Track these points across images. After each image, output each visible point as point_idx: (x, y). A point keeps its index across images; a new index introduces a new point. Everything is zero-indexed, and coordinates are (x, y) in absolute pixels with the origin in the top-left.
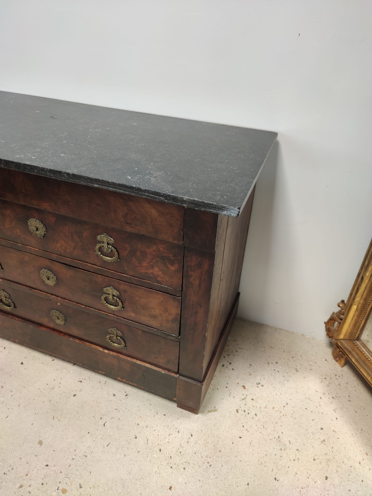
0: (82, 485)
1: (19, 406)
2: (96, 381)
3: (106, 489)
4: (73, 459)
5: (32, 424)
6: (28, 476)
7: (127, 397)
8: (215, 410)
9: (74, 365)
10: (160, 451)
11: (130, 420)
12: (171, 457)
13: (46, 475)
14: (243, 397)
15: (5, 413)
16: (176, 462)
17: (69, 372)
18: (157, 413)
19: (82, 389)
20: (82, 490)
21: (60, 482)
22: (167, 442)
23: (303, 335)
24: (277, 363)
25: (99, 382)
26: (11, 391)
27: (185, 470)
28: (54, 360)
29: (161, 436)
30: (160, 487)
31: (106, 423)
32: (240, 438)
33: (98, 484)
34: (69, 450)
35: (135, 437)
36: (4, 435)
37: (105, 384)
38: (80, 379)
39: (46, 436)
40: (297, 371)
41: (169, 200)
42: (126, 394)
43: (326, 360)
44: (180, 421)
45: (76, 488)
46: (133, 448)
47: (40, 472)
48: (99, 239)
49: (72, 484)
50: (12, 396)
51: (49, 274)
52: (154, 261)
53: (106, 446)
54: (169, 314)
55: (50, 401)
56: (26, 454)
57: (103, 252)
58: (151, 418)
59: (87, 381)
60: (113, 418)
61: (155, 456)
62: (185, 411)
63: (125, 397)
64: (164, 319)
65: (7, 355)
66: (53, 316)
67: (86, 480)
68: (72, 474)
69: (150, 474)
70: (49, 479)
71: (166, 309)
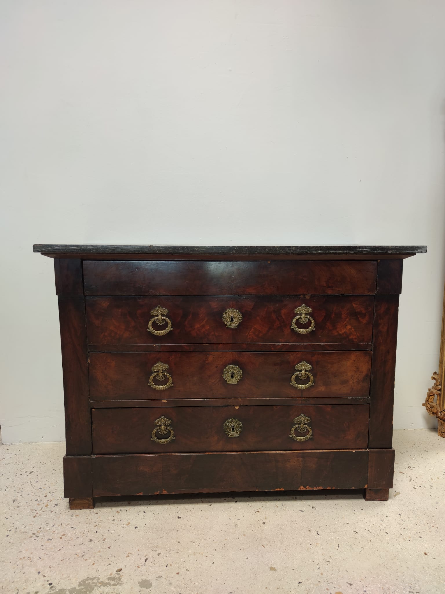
0: (350, 582)
1: (215, 550)
2: (273, 507)
3: (374, 576)
4: (319, 568)
5: (247, 558)
7: (314, 509)
8: (399, 493)
9: (237, 503)
10: (388, 534)
11: (337, 523)
12: (400, 534)
13: (307, 590)
14: (409, 478)
15: (206, 561)
16: (409, 536)
17: (238, 509)
18: (354, 511)
19: (265, 517)
20: (354, 586)
21: (327, 589)
22: (386, 527)
23: (404, 429)
24: (407, 451)
25: (276, 507)
26: (194, 542)
27: (422, 538)
28: (211, 505)
29: (376, 524)
30: (417, 557)
31: (318, 532)
32: (437, 503)
33: (363, 576)
34: (308, 563)
35: (355, 532)
36: (227, 578)
37: (283, 506)
38: (254, 510)
39: (272, 562)
40: (427, 452)
41: (378, 250)
42: (311, 507)
43: (439, 440)
44: (379, 509)
45: (348, 587)
46: (363, 541)
47: (299, 590)
48: (297, 311)
49: (340, 586)
50: (198, 545)
51: (234, 369)
52: (347, 319)
53: (338, 547)
54: (360, 373)
55: (244, 535)
56: (269, 583)
57: (299, 325)
58: (354, 516)
59: (263, 509)
60: (320, 527)
61: (386, 538)
62: (376, 501)
63: (312, 509)
64: (355, 381)
65: (154, 517)
66: (227, 428)
67: (349, 577)
68: (331, 578)
69: (398, 551)
70: (313, 591)
71: (358, 368)
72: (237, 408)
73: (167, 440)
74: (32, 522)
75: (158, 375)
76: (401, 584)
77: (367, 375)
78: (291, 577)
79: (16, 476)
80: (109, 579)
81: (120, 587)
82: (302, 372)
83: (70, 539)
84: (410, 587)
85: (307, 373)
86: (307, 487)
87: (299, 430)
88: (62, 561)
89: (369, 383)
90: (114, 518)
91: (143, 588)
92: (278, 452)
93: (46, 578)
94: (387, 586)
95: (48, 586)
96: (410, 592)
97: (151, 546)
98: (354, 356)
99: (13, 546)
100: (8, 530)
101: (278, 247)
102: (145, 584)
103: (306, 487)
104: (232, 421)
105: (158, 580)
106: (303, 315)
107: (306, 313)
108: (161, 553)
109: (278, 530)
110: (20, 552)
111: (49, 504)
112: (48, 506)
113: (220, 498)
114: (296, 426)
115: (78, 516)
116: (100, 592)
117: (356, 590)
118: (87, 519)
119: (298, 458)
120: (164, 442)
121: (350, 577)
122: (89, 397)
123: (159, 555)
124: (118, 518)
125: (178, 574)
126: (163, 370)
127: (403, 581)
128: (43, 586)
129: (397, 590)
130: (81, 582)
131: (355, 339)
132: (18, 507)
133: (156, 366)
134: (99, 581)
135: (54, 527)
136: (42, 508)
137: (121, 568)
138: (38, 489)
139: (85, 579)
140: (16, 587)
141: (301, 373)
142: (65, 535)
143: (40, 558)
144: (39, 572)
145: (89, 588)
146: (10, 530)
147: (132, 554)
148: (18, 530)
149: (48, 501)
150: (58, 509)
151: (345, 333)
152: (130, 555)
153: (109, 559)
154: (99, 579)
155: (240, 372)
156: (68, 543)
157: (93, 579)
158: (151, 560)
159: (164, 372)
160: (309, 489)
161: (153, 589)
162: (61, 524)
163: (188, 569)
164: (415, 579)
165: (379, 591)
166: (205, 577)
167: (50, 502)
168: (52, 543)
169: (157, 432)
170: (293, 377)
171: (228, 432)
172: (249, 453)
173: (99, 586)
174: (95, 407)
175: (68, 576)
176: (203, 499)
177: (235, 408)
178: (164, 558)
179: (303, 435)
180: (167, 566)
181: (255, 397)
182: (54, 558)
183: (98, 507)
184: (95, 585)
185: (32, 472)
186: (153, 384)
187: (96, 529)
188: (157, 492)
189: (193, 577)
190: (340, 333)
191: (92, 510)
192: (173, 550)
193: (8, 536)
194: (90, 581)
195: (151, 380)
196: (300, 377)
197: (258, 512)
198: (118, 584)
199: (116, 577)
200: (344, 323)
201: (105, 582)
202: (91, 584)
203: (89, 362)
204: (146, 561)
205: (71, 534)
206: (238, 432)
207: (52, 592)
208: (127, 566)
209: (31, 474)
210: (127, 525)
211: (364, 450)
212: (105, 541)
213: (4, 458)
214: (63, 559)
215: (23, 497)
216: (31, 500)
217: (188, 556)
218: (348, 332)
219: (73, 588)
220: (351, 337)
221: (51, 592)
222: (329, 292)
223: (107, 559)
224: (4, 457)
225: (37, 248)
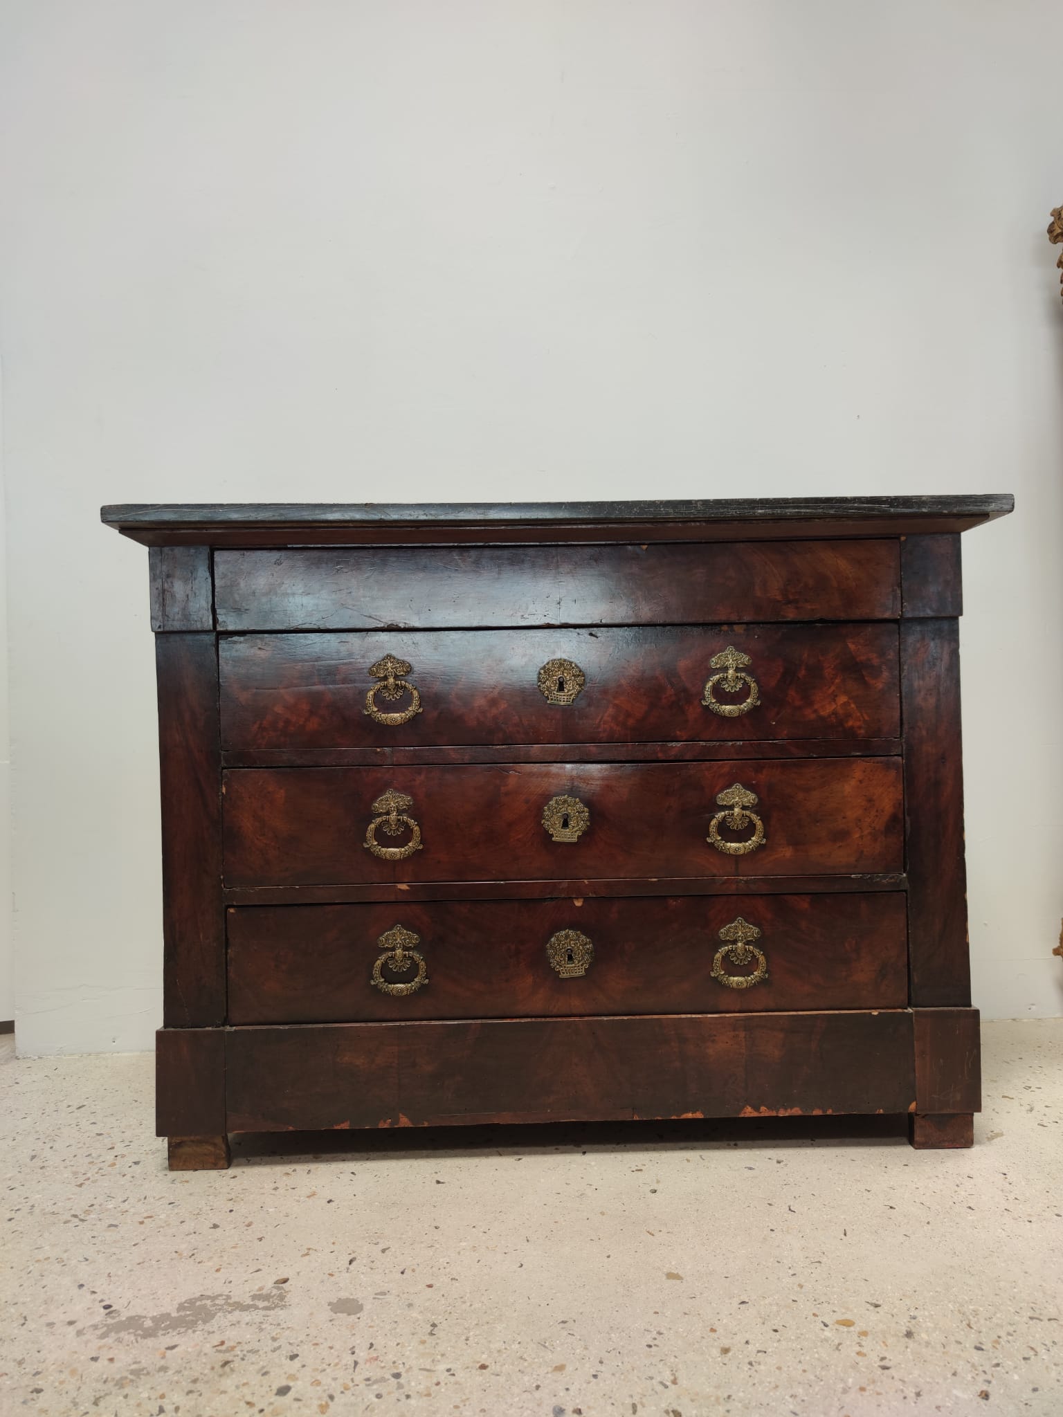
0: (874, 1301)
1: (528, 1241)
2: (676, 1161)
3: (938, 1289)
4: (794, 1275)
5: (609, 1257)
6: (720, 1331)
7: (782, 1164)
8: (1002, 1135)
9: (586, 1154)
10: (973, 1210)
11: (840, 1189)
12: (1006, 1209)
13: (763, 1316)
14: (1028, 1107)
15: (504, 1261)
16: (1029, 1213)
17: (588, 1166)
18: (886, 1167)
19: (657, 1179)
20: (886, 1308)
21: (815, 1315)
22: (969, 1196)
23: (1014, 1020)
25: (686, 1161)
26: (474, 1227)
28: (520, 1159)
29: (941, 1191)
31: (791, 1207)
33: (909, 1289)
34: (764, 1266)
35: (889, 1207)
37: (703, 1159)
38: (630, 1167)
39: (673, 1263)
42: (775, 1161)
44: (949, 1164)
45: (868, 1310)
46: (908, 1223)
47: (739, 1317)
48: (716, 663)
49: (847, 1309)
50: (485, 1232)
51: (569, 806)
52: (837, 681)
53: (843, 1236)
54: (877, 811)
55: (603, 1214)
56: (663, 1303)
57: (721, 695)
58: (883, 1176)
59: (653, 1166)
60: (797, 1197)
61: (970, 1218)
62: (940, 1150)
63: (778, 1165)
64: (866, 832)
65: (378, 1181)
66: (556, 954)
67: (872, 1292)
68: (826, 1294)
69: (1000, 1242)
70: (779, 1318)
71: (870, 800)
72: (578, 903)
73: (410, 985)
74: (73, 1194)
75: (387, 822)
76: (1009, 1303)
77: (894, 818)
78: (721, 1292)
79: (43, 1113)
80: (254, 1297)
81: (281, 1312)
82: (733, 810)
83: (164, 1225)
84: (1032, 1308)
85: (748, 813)
86: (763, 1108)
87: (733, 957)
88: (139, 1264)
89: (902, 838)
90: (276, 1185)
91: (338, 1314)
92: (683, 1016)
93: (99, 1297)
94: (971, 1307)
95: (102, 1309)
96: (1031, 1318)
97: (367, 1235)
98: (859, 769)
99: (22, 1237)
100: (12, 1210)
101: (661, 502)
102: (347, 1307)
103: (760, 1108)
104: (567, 936)
105: (379, 1299)
106: (731, 671)
107: (736, 667)
108: (389, 1248)
109: (690, 1204)
110: (37, 1248)
111: (117, 1162)
112: (117, 1166)
113: (544, 1146)
114: (726, 948)
115: (187, 1182)
116: (230, 1321)
117: (890, 1316)
118: (211, 1187)
119: (734, 1031)
120: (402, 990)
121: (875, 1291)
122: (222, 877)
123: (383, 1251)
124: (286, 1185)
125: (430, 1286)
126: (398, 810)
127: (1014, 1298)
128: (89, 1311)
129: (998, 1315)
130: (185, 1303)
131: (860, 728)
132: (42, 1168)
133: (382, 800)
134: (231, 1301)
135: (126, 1203)
136: (100, 1169)
137: (286, 1277)
138: (95, 1135)
139: (196, 1299)
140: (22, 1314)
141: (733, 814)
142: (151, 1217)
143: (87, 1260)
144: (81, 1286)
145: (203, 1314)
146: (18, 1210)
147: (316, 1250)
148: (37, 1210)
149: (116, 1156)
150: (139, 1171)
151: (835, 713)
152: (311, 1252)
153: (258, 1259)
154: (229, 1297)
155: (583, 812)
156: (159, 1232)
157: (213, 1298)
158: (365, 1261)
159: (401, 815)
160: (767, 1115)
161: (364, 1316)
162: (145, 1198)
163: (456, 1278)
164: (1044, 1293)
165: (949, 1316)
166: (499, 1293)
167: (122, 1159)
168: (119, 1232)
169: (385, 965)
170: (714, 822)
171: (558, 964)
172: (612, 1018)
173: (227, 1311)
174: (235, 903)
175: (152, 1292)
176: (500, 1149)
177: (574, 905)
178: (396, 1258)
179: (745, 971)
180: (402, 1273)
181: (622, 876)
182: (119, 1260)
183: (239, 1165)
184: (220, 1309)
185: (84, 1106)
186: (376, 843)
187: (230, 1205)
188: (385, 1122)
189: (468, 1291)
190: (822, 713)
191: (224, 1171)
192: (422, 1242)
193: (10, 1220)
194: (209, 1302)
195: (370, 833)
196: (729, 823)
197: (641, 1170)
198: (275, 1307)
199: (272, 1294)
200: (830, 691)
201: (246, 1303)
202: (208, 1306)
203: (224, 790)
204: (350, 1264)
205: (168, 1216)
206: (582, 965)
207: (110, 1321)
208: (301, 1274)
209: (81, 1109)
210: (308, 1197)
211: (900, 1010)
212: (251, 1227)
213: (17, 1083)
214: (141, 1260)
215: (56, 1151)
216: (75, 1156)
217: (459, 1253)
218: (841, 711)
219: (162, 1315)
220: (850, 723)
221: (108, 1322)
222: (791, 614)
223: (253, 1260)
224: (17, 1081)
225: (110, 515)
